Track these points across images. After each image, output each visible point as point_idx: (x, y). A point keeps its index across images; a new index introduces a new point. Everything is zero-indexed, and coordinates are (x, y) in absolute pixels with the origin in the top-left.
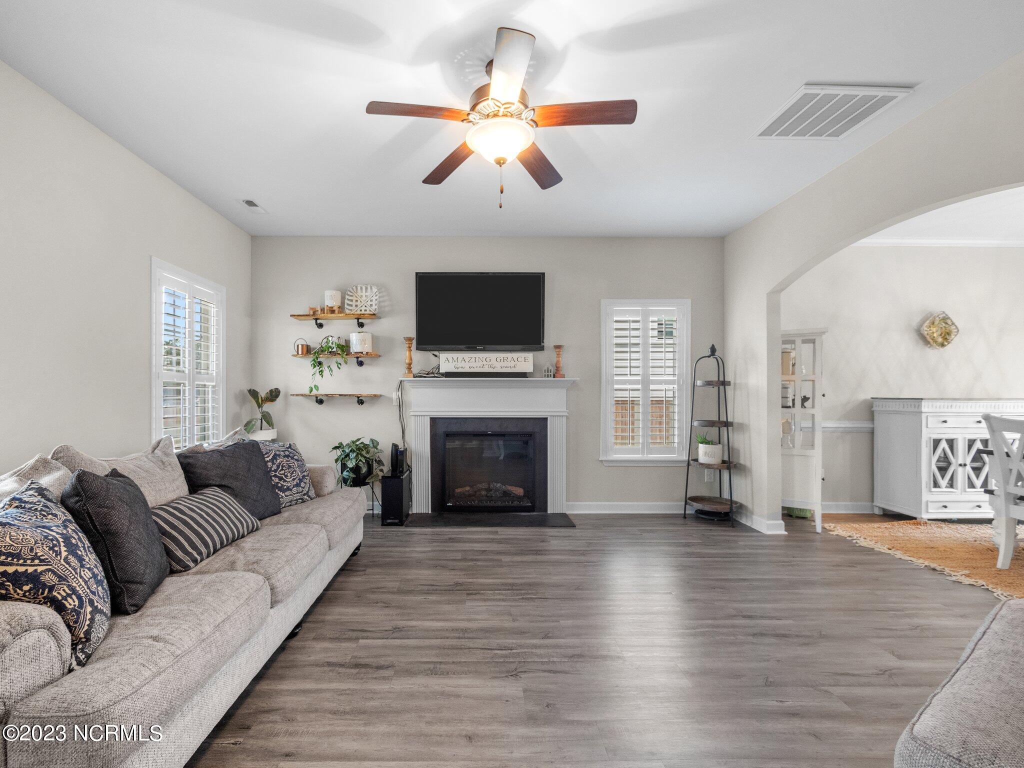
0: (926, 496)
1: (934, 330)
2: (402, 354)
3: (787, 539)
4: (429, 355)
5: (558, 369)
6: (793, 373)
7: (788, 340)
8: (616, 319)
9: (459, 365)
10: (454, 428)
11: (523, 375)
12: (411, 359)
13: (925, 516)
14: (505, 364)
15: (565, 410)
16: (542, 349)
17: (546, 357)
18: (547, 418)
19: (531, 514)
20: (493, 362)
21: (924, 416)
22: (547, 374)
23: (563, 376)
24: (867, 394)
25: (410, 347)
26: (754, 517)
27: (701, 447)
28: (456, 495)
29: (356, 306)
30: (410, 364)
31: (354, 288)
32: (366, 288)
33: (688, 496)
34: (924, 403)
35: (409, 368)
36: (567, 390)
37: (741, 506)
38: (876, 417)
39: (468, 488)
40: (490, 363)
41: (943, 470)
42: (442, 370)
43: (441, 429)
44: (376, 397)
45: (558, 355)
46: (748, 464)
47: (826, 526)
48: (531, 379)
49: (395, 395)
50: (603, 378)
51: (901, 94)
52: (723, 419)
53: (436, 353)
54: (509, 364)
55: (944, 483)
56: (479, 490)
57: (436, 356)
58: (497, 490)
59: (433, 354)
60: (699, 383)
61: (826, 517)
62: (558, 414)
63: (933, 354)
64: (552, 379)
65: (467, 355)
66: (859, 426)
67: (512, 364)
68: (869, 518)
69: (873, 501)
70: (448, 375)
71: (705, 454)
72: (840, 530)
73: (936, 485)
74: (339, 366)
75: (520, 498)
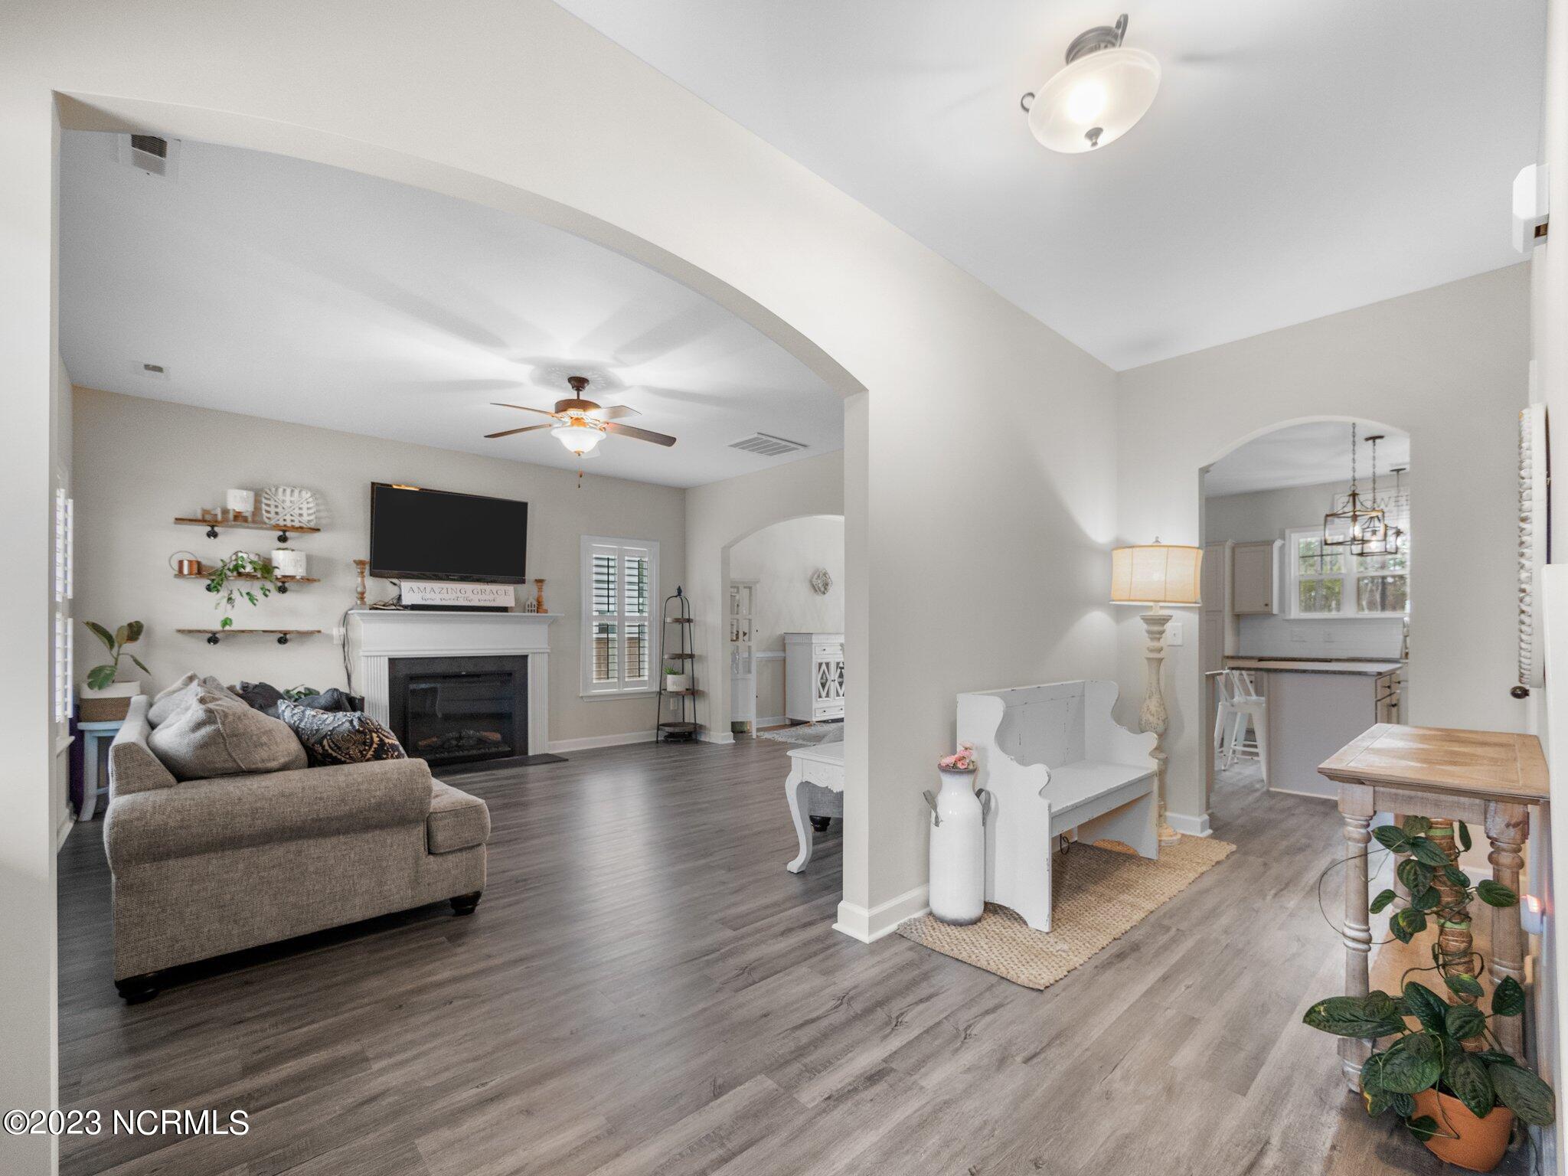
0: (815, 705)
1: (819, 582)
2: (350, 580)
3: (735, 745)
4: (386, 583)
5: (539, 603)
6: (737, 614)
7: (735, 587)
8: (594, 556)
9: (428, 596)
10: (419, 670)
11: (505, 609)
12: (364, 587)
13: (814, 719)
14: (483, 597)
15: (546, 646)
16: (523, 582)
17: (528, 591)
18: (526, 657)
19: (511, 758)
20: (469, 594)
21: (813, 645)
22: (530, 608)
23: (546, 611)
24: (781, 630)
25: (362, 573)
26: (711, 733)
27: (670, 678)
28: (420, 749)
29: (277, 513)
30: (362, 593)
31: (274, 489)
32: (292, 491)
33: (660, 723)
34: (814, 637)
35: (362, 596)
36: (549, 626)
37: (701, 726)
38: (787, 648)
39: (435, 739)
40: (466, 595)
41: (823, 685)
42: (406, 601)
43: (403, 671)
44: (305, 635)
45: (540, 589)
46: (706, 690)
47: (758, 734)
48: (513, 614)
49: (337, 632)
50: (584, 615)
51: (801, 448)
52: (688, 651)
53: (395, 581)
54: (487, 597)
55: (824, 694)
56: (449, 740)
57: (395, 584)
58: (469, 737)
59: (391, 582)
60: (668, 620)
61: (758, 730)
62: (538, 651)
63: (819, 598)
64: (536, 614)
65: (437, 585)
66: (776, 655)
67: (491, 597)
68: (784, 727)
69: (785, 715)
70: (414, 607)
71: (673, 683)
72: (767, 735)
73: (820, 697)
74: (267, 593)
75: (496, 744)
